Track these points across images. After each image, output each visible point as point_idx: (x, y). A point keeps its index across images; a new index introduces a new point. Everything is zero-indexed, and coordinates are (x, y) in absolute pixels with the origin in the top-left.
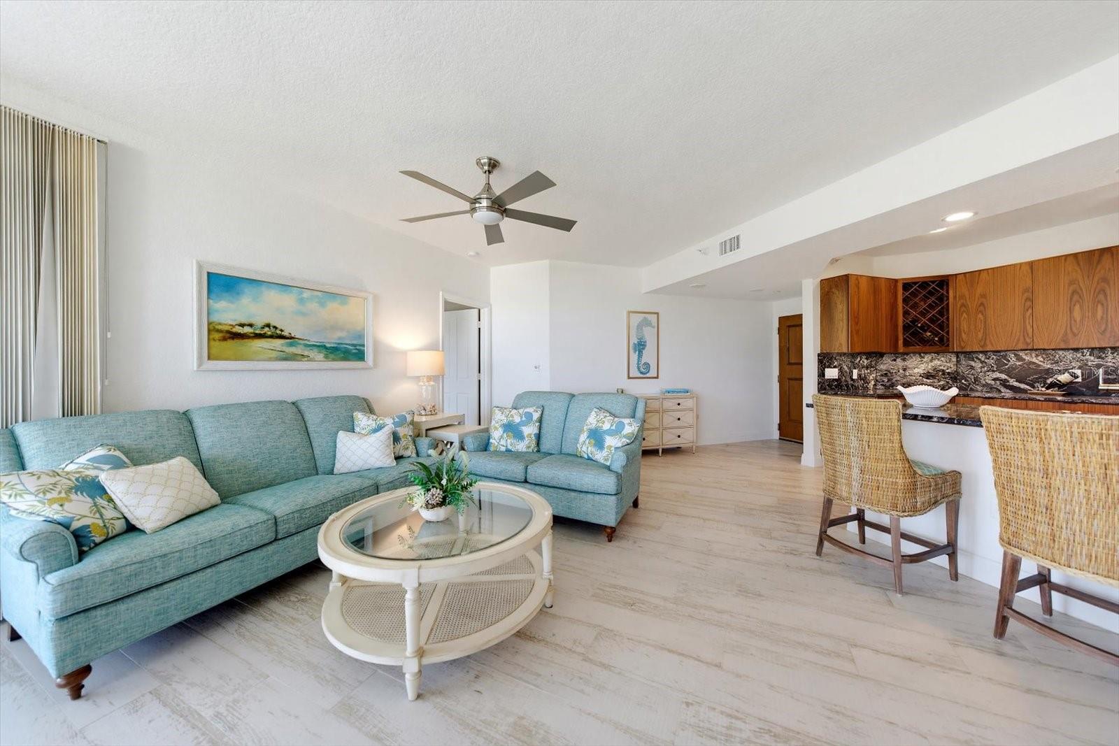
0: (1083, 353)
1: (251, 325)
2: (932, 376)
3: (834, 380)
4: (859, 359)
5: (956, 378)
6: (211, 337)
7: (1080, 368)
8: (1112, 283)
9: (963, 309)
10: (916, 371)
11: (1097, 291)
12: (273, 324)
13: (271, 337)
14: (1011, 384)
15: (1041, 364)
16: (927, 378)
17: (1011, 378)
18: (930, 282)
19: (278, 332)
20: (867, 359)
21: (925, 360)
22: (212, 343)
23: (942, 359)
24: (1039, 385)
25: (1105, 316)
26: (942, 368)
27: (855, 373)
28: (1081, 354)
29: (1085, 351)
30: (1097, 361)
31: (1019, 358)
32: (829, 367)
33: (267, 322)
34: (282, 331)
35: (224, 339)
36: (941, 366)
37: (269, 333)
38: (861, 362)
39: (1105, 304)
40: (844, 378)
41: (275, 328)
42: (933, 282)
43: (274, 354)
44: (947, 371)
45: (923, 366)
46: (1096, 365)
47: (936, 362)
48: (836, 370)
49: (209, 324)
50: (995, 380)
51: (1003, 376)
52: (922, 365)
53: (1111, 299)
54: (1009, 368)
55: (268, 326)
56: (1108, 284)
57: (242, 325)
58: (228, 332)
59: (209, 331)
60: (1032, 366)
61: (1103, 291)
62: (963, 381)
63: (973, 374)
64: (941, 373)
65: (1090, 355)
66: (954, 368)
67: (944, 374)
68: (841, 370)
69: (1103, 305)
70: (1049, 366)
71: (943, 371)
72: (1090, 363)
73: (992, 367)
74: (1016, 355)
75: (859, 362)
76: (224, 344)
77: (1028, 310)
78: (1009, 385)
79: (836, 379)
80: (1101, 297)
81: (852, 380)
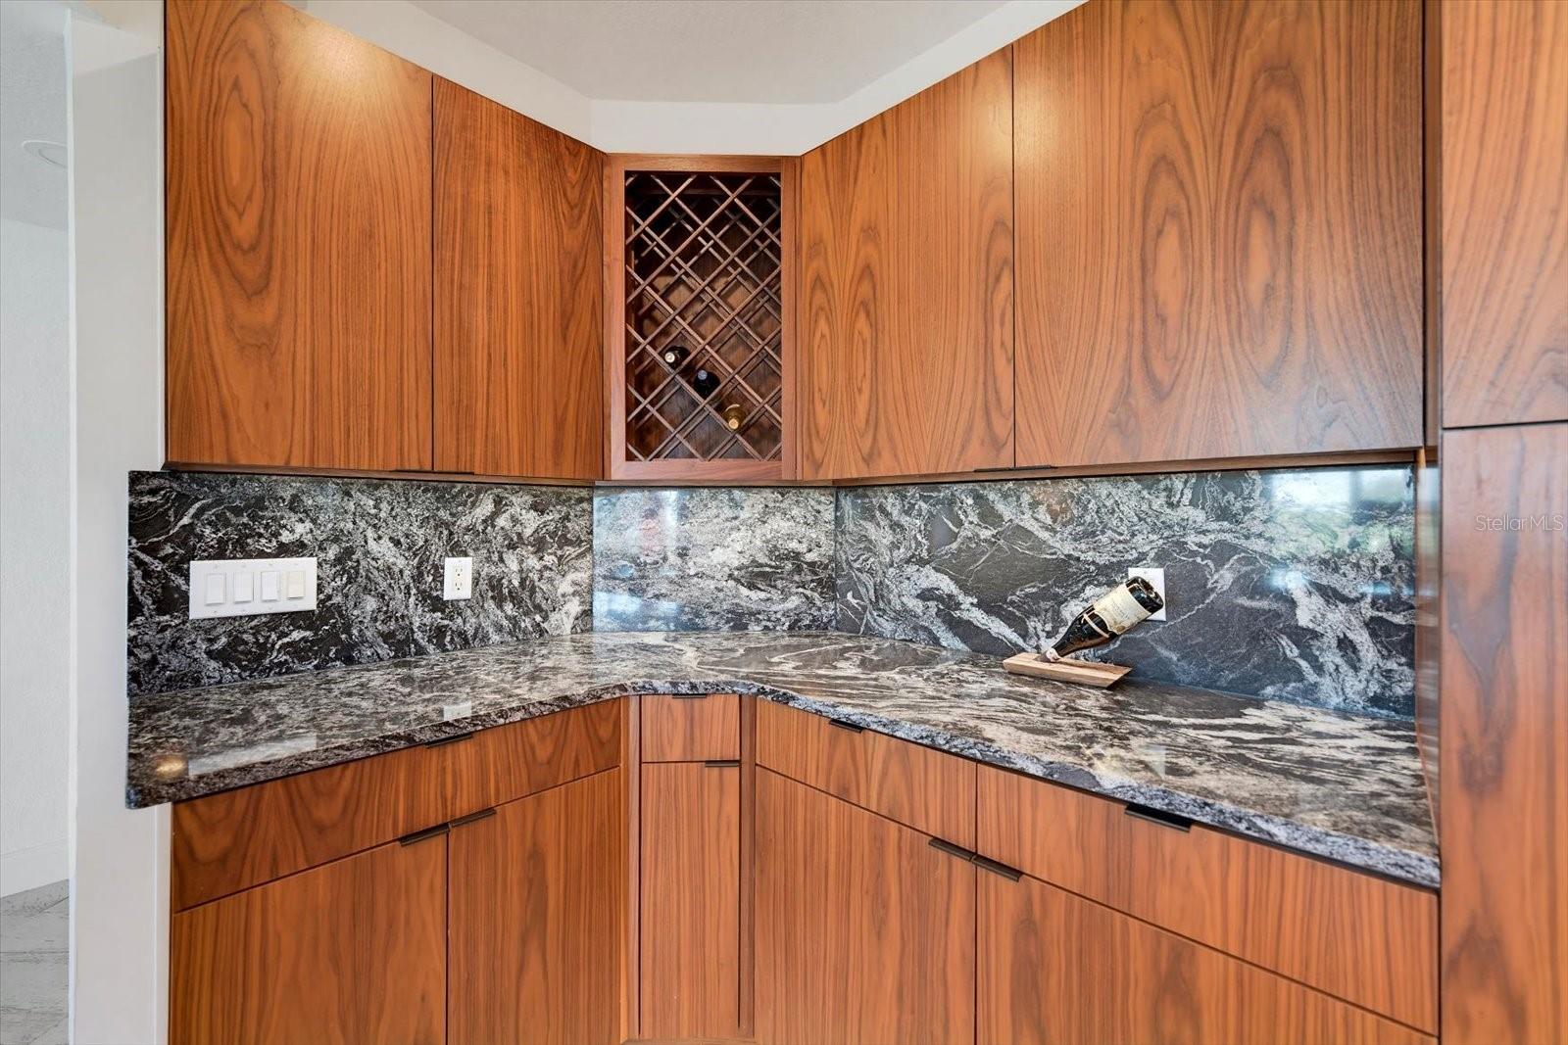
0: (1169, 490)
2: (763, 576)
4: (486, 507)
5: (833, 587)
7: (1161, 558)
8: (1310, 84)
9: (820, 298)
10: (719, 556)
11: (1249, 137)
14: (965, 616)
15: (1044, 535)
16: (752, 586)
17: (967, 593)
18: (722, 176)
20: (538, 508)
21: (744, 515)
23: (795, 512)
24: (1039, 626)
25: (1281, 279)
26: (793, 545)
27: (459, 578)
28: (1162, 500)
29: (1178, 484)
30: (1217, 532)
31: (989, 516)
32: (233, 548)
36: (790, 537)
38: (501, 522)
39: (1281, 213)
40: (371, 604)
42: (732, 180)
44: (810, 557)
46: (1214, 546)
47: (778, 525)
50: (925, 595)
51: (946, 585)
52: (735, 535)
53: (1307, 180)
54: (959, 550)
56: (1295, 87)
60: (1021, 547)
61: (1274, 134)
62: (849, 595)
63: (871, 572)
64: (789, 566)
65: (1193, 503)
66: (827, 548)
67: (798, 569)
68: (345, 562)
69: (1271, 215)
70: (1068, 548)
71: (797, 555)
72: (1192, 540)
73: (919, 544)
74: (979, 498)
75: (490, 520)
77: (998, 279)
78: (960, 621)
80: (1266, 172)
81: (438, 604)
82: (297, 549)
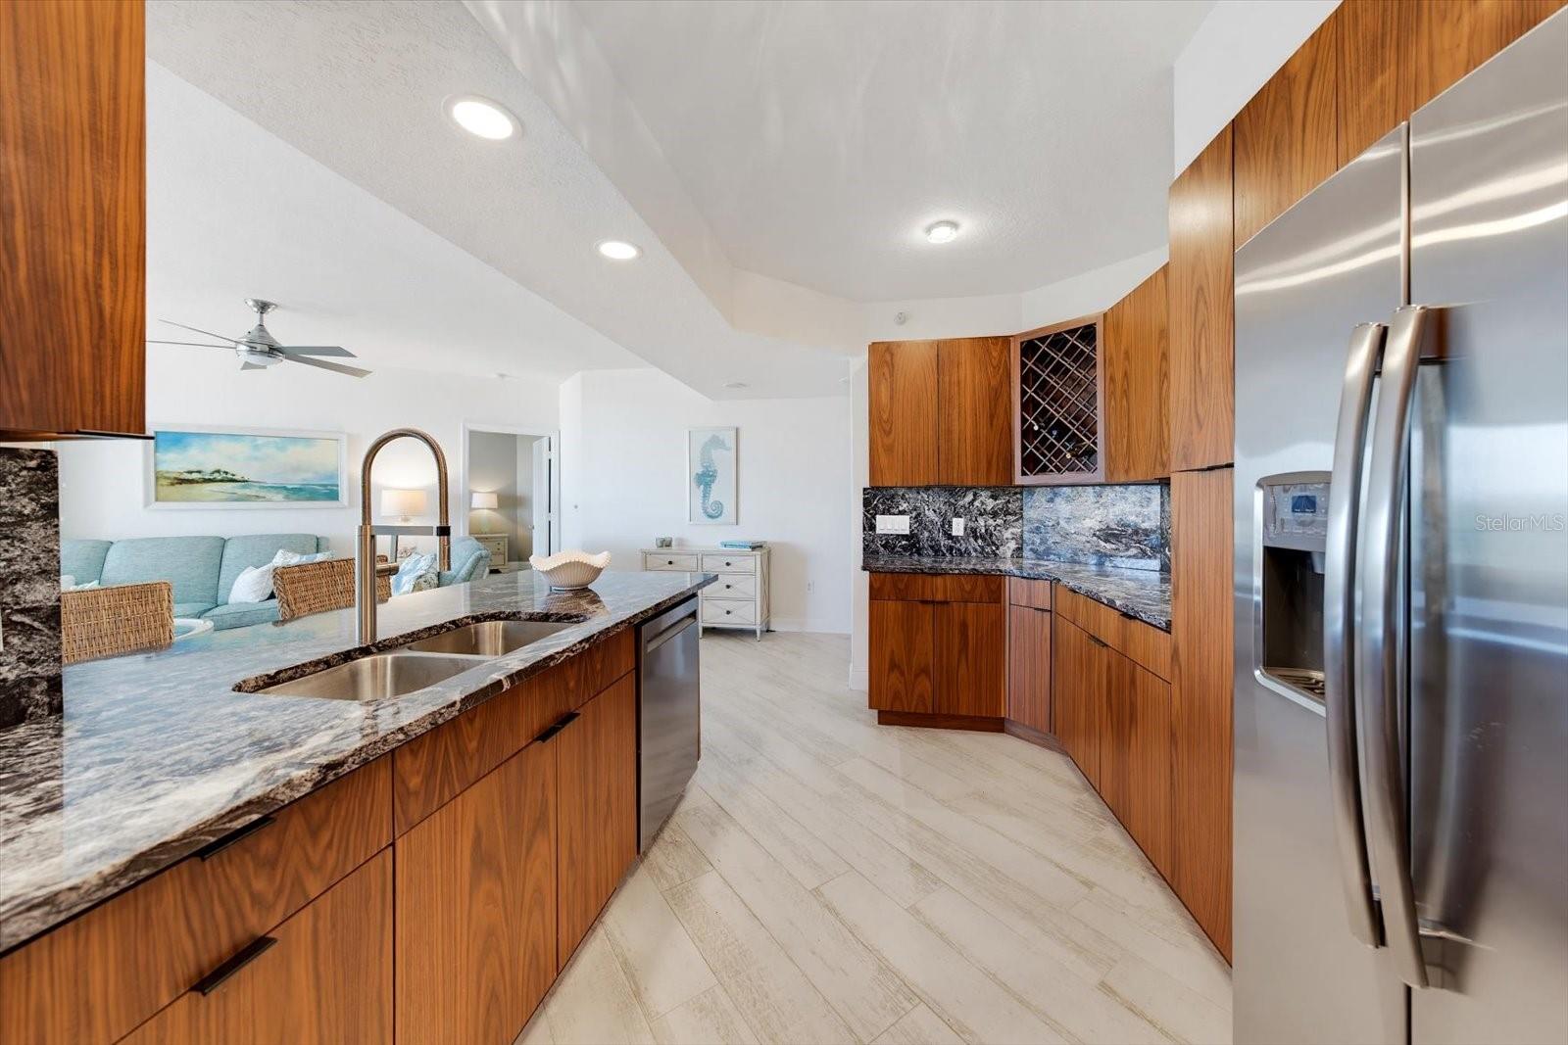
1: (199, 472)
2: (1114, 535)
3: (898, 537)
4: (970, 497)
6: (160, 483)
10: (1088, 523)
12: (223, 470)
13: (222, 481)
16: (1106, 541)
18: (1067, 332)
19: (229, 476)
20: (994, 498)
21: (1103, 500)
22: (160, 488)
23: (1134, 498)
26: (1133, 519)
27: (958, 527)
32: (887, 512)
33: (218, 468)
34: (233, 475)
35: (172, 484)
36: (1131, 514)
37: (220, 478)
38: (977, 503)
40: (926, 534)
41: (226, 473)
43: (224, 496)
44: (1144, 526)
45: (1099, 514)
47: (1124, 506)
48: (906, 519)
49: (156, 473)
52: (1097, 511)
55: (218, 471)
57: (191, 472)
58: (176, 478)
59: (157, 478)
64: (1130, 531)
66: (1155, 521)
67: (1136, 533)
68: (918, 518)
71: (1135, 524)
75: (971, 503)
76: (172, 488)
79: (907, 535)
81: (950, 537)
82: (902, 513)
